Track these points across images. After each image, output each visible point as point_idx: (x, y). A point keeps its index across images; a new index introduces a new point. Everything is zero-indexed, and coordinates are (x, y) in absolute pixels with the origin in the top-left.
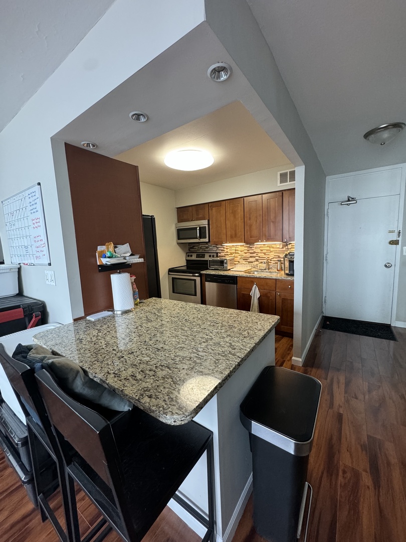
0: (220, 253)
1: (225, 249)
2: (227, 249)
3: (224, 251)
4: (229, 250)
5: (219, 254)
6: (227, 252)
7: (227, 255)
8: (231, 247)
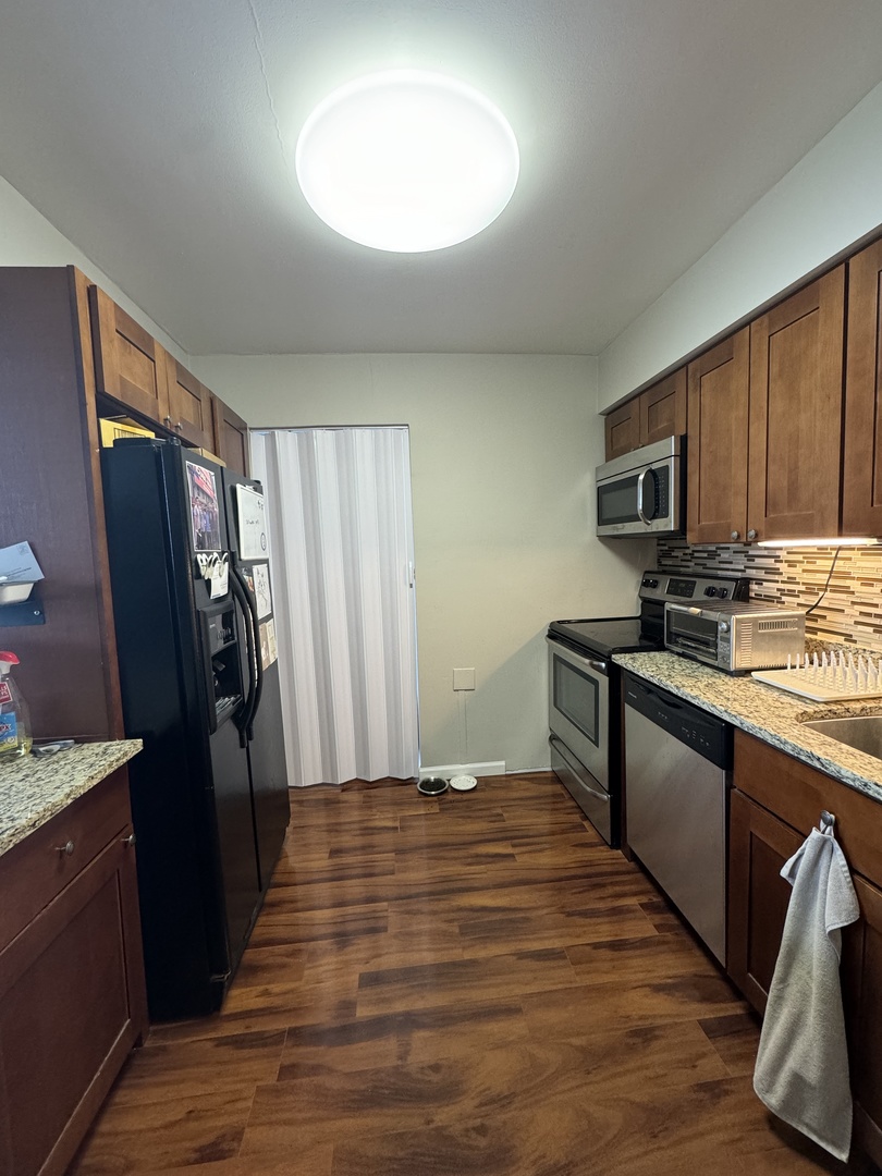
0: (759, 582)
1: (783, 567)
2: (792, 564)
3: (776, 571)
4: (799, 568)
5: (754, 587)
6: (791, 580)
7: (791, 593)
8: (809, 557)
